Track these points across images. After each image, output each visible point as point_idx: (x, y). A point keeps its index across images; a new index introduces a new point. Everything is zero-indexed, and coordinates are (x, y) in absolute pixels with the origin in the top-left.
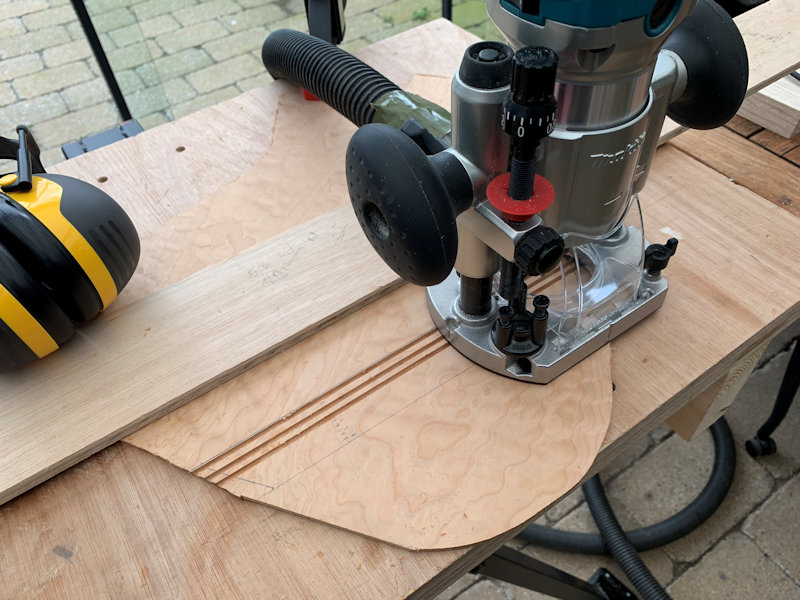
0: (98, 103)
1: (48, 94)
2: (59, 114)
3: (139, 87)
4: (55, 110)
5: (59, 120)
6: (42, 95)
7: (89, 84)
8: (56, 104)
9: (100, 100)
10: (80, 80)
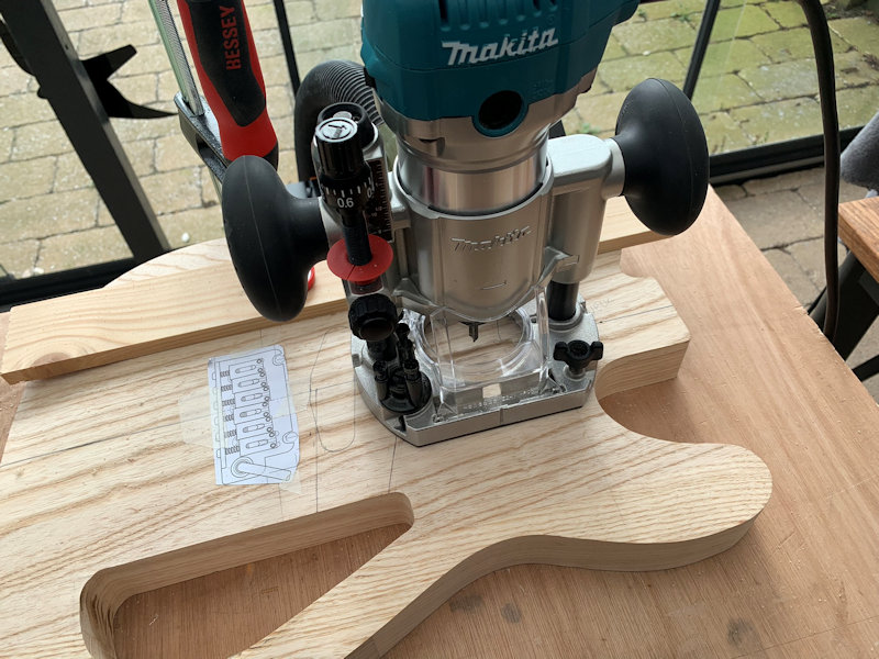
0: (313, 50)
1: (269, 29)
2: (273, 54)
3: (356, 39)
4: (271, 48)
5: (271, 60)
6: (263, 30)
7: (310, 27)
8: (273, 43)
9: (316, 47)
10: (301, 21)
